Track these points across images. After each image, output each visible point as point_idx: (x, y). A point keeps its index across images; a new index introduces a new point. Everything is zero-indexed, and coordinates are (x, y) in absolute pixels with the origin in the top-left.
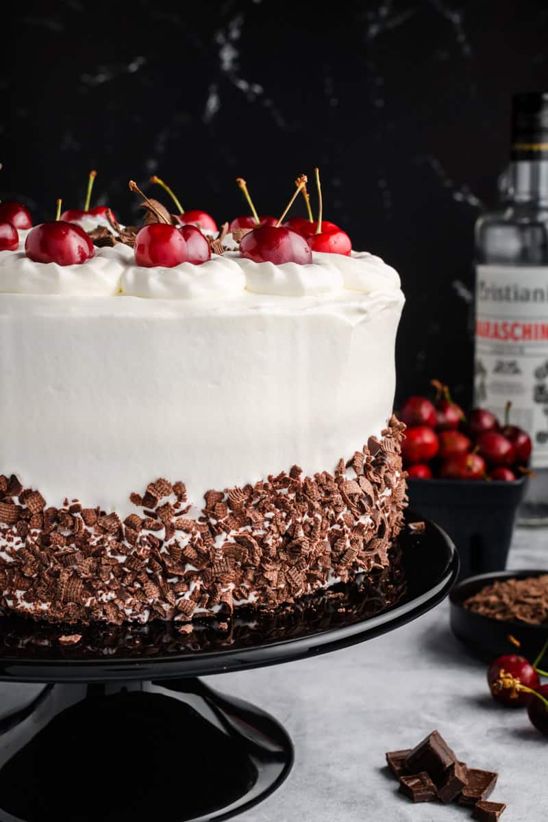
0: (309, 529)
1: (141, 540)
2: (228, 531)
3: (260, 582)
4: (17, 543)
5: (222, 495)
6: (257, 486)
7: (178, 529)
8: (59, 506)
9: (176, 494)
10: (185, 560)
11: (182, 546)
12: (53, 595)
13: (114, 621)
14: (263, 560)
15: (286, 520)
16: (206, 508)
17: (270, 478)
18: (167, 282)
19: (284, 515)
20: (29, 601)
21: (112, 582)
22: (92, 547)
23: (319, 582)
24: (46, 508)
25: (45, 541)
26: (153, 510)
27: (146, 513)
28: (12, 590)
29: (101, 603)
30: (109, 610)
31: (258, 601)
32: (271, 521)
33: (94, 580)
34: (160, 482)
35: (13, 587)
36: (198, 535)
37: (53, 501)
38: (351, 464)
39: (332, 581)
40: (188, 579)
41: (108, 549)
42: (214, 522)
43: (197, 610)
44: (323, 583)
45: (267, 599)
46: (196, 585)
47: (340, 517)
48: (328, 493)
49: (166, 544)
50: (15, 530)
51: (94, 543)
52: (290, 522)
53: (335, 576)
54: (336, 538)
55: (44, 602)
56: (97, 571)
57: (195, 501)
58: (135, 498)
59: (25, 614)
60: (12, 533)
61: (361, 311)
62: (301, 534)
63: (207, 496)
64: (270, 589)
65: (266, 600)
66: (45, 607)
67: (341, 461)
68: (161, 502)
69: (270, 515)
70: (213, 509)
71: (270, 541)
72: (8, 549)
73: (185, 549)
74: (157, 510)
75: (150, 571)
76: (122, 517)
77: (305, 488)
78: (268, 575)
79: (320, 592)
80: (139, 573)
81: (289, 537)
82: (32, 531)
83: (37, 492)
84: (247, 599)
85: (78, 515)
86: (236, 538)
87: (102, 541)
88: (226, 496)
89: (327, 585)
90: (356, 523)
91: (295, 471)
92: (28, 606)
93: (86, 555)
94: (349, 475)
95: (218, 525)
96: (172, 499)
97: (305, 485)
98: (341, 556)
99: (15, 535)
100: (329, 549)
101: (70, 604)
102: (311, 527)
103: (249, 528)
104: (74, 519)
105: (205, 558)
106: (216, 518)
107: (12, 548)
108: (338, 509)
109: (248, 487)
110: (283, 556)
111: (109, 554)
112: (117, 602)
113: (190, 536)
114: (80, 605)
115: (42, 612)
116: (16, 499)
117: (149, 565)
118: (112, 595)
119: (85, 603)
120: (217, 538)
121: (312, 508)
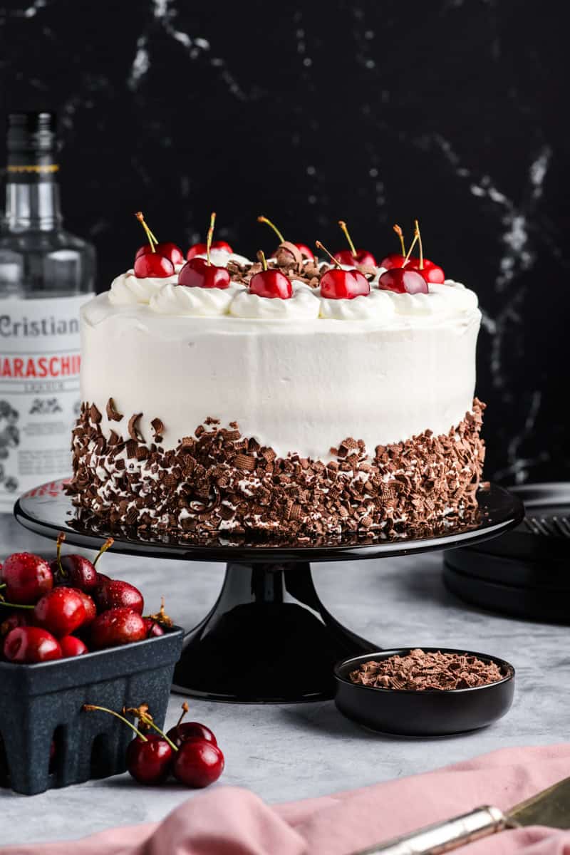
0: (437, 472)
1: (338, 478)
2: (391, 471)
3: (410, 507)
4: (257, 483)
5: (386, 448)
6: (407, 442)
7: (361, 470)
8: (285, 457)
9: (359, 447)
10: (365, 491)
11: (364, 481)
12: (282, 515)
13: (321, 532)
14: (412, 492)
15: (424, 465)
16: (377, 456)
17: (414, 437)
18: (353, 310)
19: (422, 462)
20: (264, 521)
21: (319, 506)
22: (308, 483)
23: (440, 511)
24: (276, 459)
25: (276, 480)
26: (344, 459)
27: (339, 460)
28: (251, 515)
29: (313, 520)
30: (318, 525)
31: (407, 520)
32: (415, 466)
33: (308, 504)
34: (349, 440)
35: (252, 513)
36: (373, 475)
37: (281, 453)
38: (458, 430)
39: (447, 511)
40: (366, 504)
41: (318, 484)
42: (382, 466)
43: (372, 525)
44: (442, 511)
45: (413, 518)
46: (371, 507)
47: (454, 465)
48: (446, 448)
49: (354, 480)
50: (255, 474)
51: (309, 481)
52: (427, 466)
53: (450, 506)
54: (451, 480)
55: (275, 521)
56: (311, 499)
57: (370, 452)
58: (333, 450)
59: (264, 530)
60: (253, 476)
61: (465, 325)
62: (433, 475)
63: (377, 450)
64: (416, 512)
65: (412, 520)
66: (276, 524)
67: (453, 427)
68: (350, 453)
69: (414, 462)
70: (381, 457)
71: (415, 479)
72: (250, 487)
73: (366, 483)
74: (347, 458)
75: (342, 499)
76: (325, 463)
77: (434, 445)
78: (414, 502)
79: (440, 518)
80: (336, 501)
81: (425, 477)
82: (267, 474)
83: (270, 449)
84: (401, 518)
85: (297, 463)
86: (395, 476)
87: (315, 479)
88: (388, 448)
89: (444, 514)
90: (462, 471)
91: (428, 433)
92: (265, 525)
93: (304, 488)
94: (457, 438)
95: (385, 468)
96: (357, 451)
97: (434, 442)
98: (454, 493)
99: (256, 477)
100: (447, 487)
101: (292, 522)
102: (439, 471)
103: (402, 470)
104: (295, 466)
105: (378, 490)
106: (384, 463)
107: (253, 486)
108: (453, 459)
109: (401, 443)
110: (423, 490)
111: (318, 487)
112: (323, 519)
113: (368, 475)
114: (299, 521)
115: (275, 528)
116: (255, 454)
117: (342, 495)
118: (319, 515)
119: (303, 520)
120: (385, 476)
121: (438, 458)
